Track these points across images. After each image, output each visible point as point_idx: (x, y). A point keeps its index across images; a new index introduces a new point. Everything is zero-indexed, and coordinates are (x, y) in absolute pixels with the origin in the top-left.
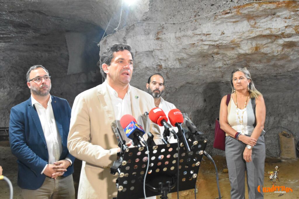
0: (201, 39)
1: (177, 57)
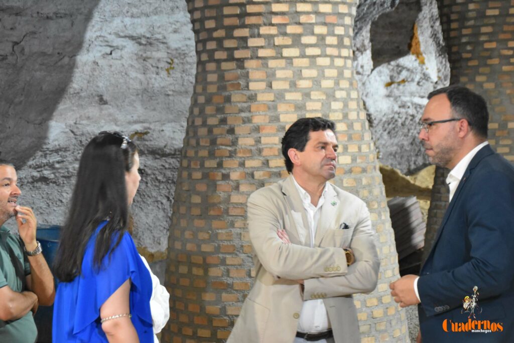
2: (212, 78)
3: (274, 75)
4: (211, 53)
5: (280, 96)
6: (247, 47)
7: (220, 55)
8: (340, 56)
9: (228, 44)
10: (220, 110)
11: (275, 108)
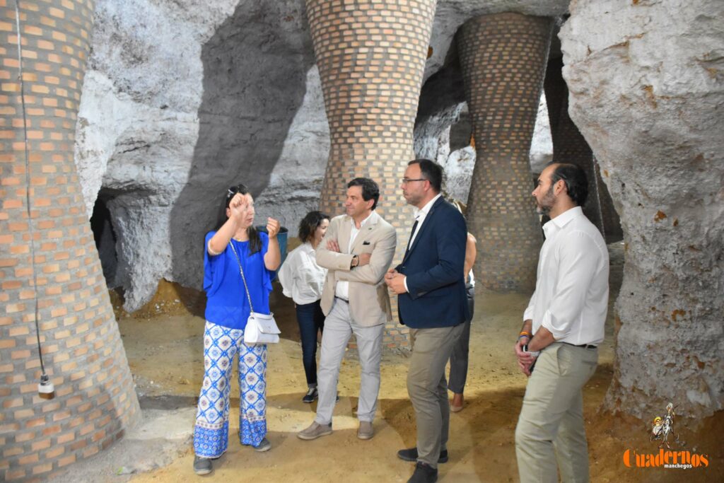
2: (336, 152)
3: (367, 152)
4: (336, 139)
5: (370, 163)
6: (354, 137)
7: (341, 141)
8: (404, 143)
9: (345, 135)
10: (339, 170)
11: (367, 169)
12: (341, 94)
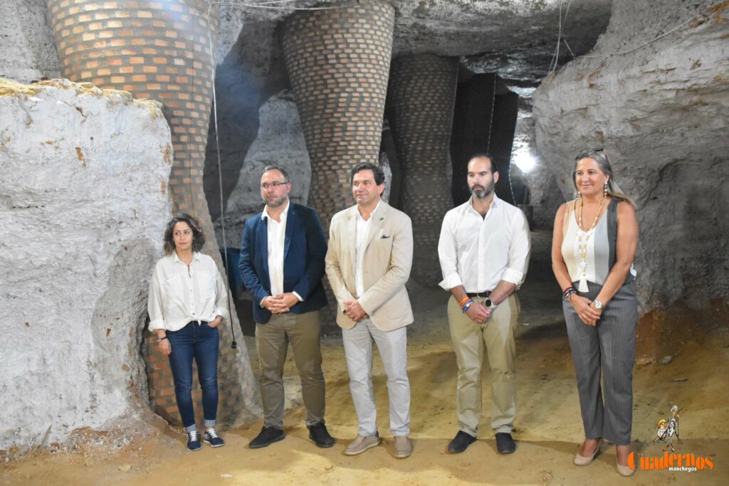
0: (657, 80)
1: (625, 116)
2: (322, 178)
7: (324, 168)
9: (329, 163)
10: (326, 191)
12: (324, 130)
